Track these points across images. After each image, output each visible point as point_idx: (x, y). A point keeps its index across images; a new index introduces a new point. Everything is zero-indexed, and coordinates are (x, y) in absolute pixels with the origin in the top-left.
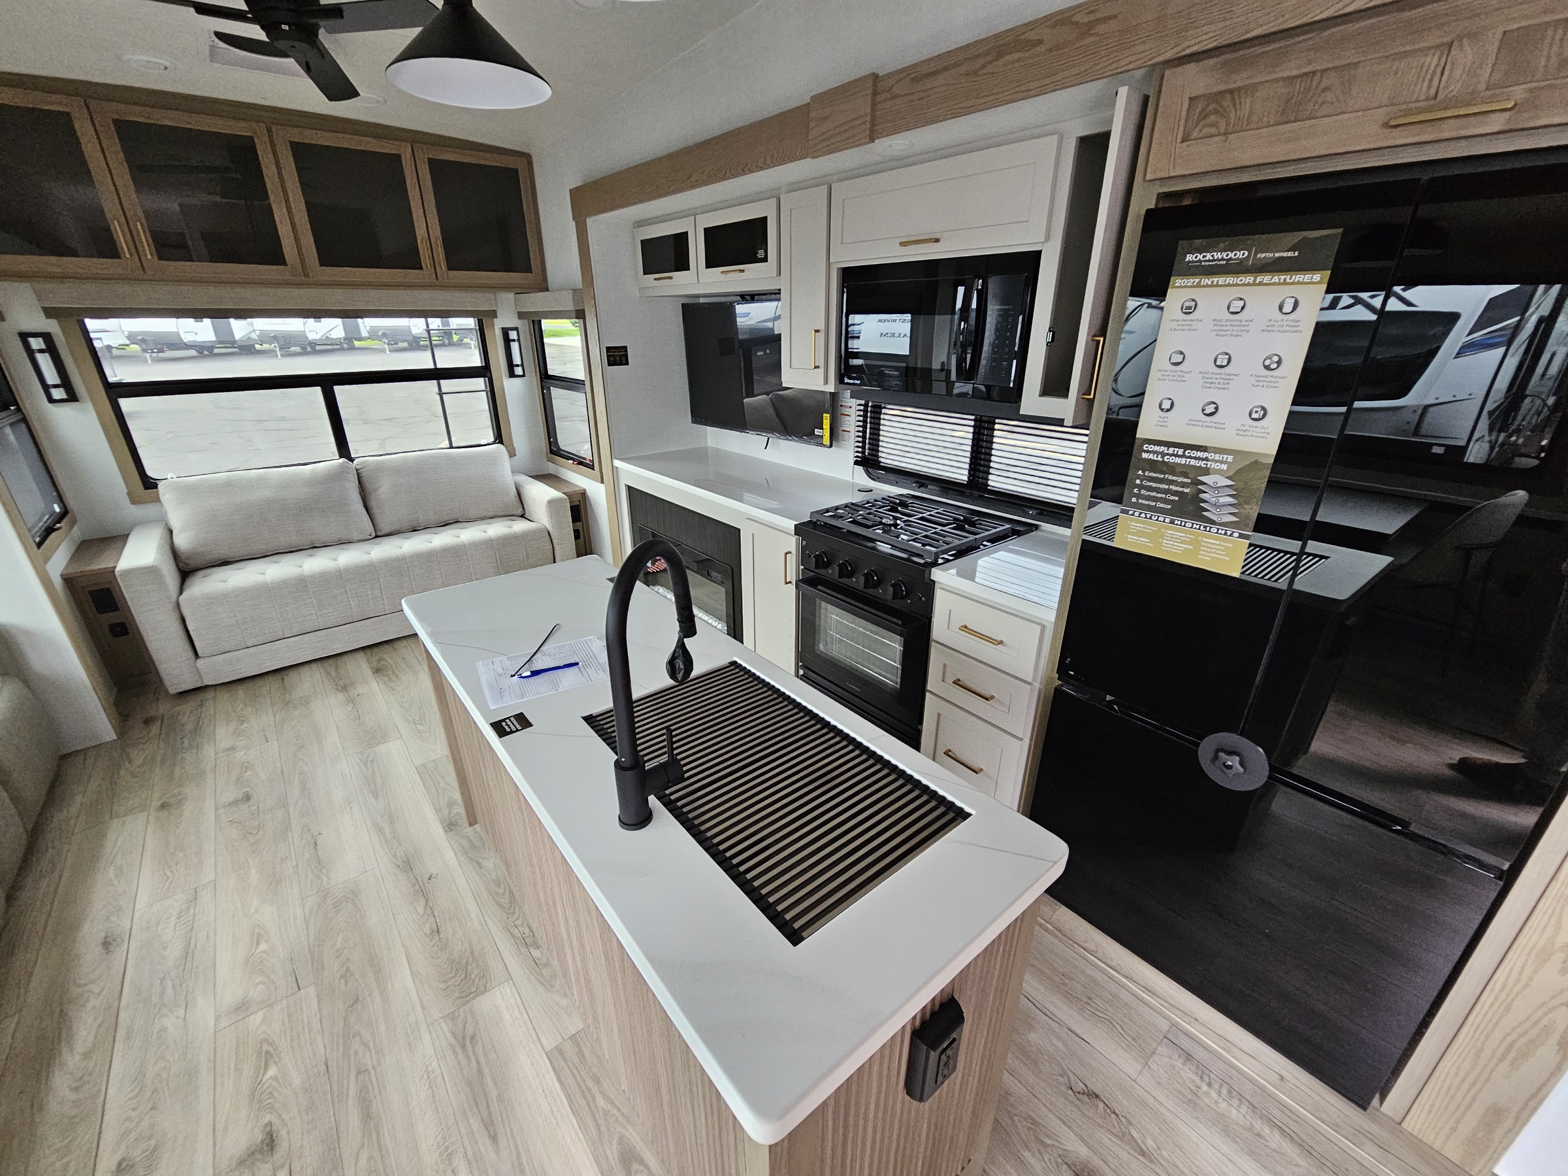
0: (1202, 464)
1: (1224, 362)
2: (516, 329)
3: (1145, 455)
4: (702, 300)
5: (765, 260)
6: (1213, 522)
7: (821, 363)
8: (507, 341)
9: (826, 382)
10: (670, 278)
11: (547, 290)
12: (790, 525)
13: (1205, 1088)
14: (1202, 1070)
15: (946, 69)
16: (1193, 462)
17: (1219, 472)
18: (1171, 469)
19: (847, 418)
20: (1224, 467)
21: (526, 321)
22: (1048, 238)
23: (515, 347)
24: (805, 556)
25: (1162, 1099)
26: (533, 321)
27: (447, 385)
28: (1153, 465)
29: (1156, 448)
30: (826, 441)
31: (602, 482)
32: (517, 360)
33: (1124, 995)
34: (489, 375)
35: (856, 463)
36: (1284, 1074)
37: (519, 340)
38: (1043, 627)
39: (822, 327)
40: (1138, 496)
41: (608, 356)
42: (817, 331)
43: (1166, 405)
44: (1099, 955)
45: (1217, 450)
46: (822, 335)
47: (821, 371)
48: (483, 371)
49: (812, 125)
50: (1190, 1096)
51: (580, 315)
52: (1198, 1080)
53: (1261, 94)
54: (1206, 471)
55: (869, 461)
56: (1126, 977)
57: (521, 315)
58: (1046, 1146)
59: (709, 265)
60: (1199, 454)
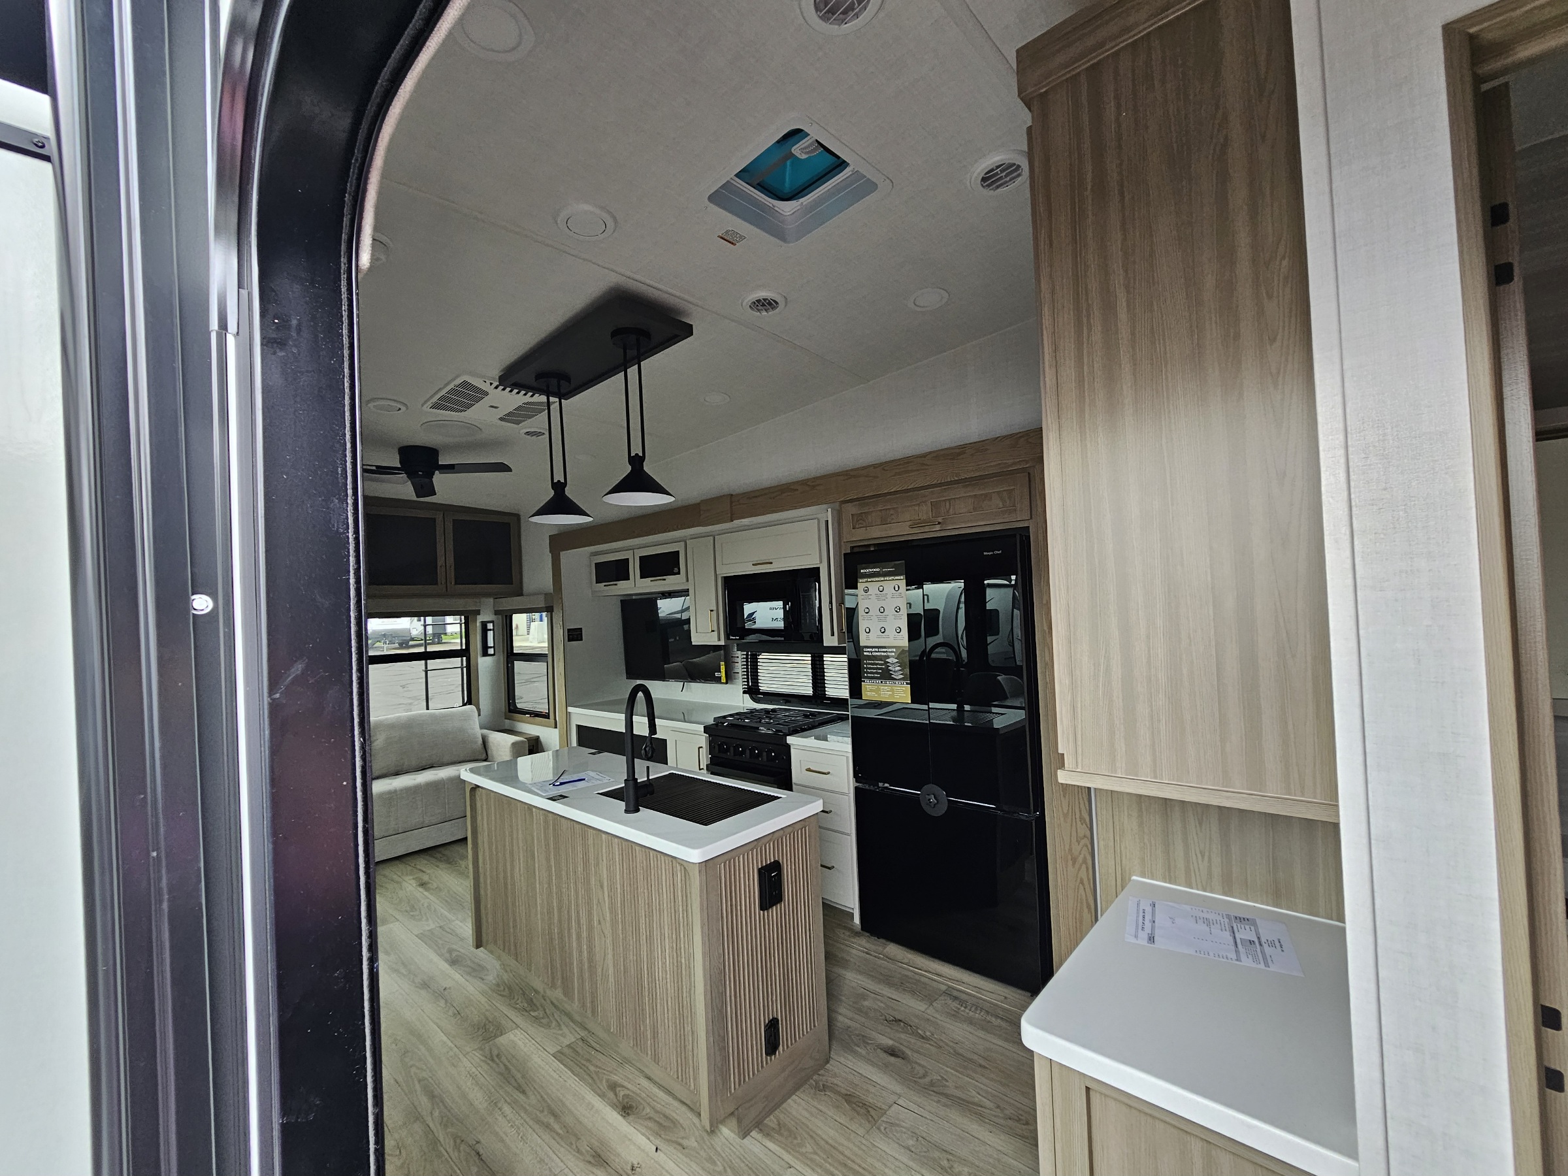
0: (885, 654)
1: (882, 610)
2: (492, 622)
3: (865, 653)
4: (634, 597)
5: (679, 573)
6: (896, 679)
7: (715, 628)
8: (485, 630)
9: (719, 640)
10: (616, 585)
11: (521, 595)
12: (701, 728)
13: (963, 1008)
14: (962, 1003)
15: (761, 495)
16: (882, 654)
17: (893, 657)
18: (875, 658)
19: (736, 664)
20: (893, 654)
21: (500, 617)
22: (821, 562)
23: (490, 634)
24: (713, 747)
25: (938, 1016)
26: (506, 616)
27: (432, 664)
28: (869, 658)
29: (869, 650)
30: (724, 680)
31: (556, 727)
32: (490, 643)
33: (923, 979)
34: (468, 655)
35: (744, 692)
36: (1007, 996)
37: (493, 630)
38: (847, 757)
39: (715, 608)
40: (867, 673)
41: (569, 635)
42: (712, 611)
43: (868, 631)
44: (911, 964)
45: (889, 647)
46: (714, 613)
47: (716, 633)
48: (463, 653)
49: (702, 512)
50: (954, 1013)
51: (549, 610)
52: (959, 1006)
53: (874, 514)
54: (888, 657)
55: (753, 690)
56: (926, 971)
57: (497, 613)
58: (868, 1043)
59: (642, 577)
60: (884, 650)
